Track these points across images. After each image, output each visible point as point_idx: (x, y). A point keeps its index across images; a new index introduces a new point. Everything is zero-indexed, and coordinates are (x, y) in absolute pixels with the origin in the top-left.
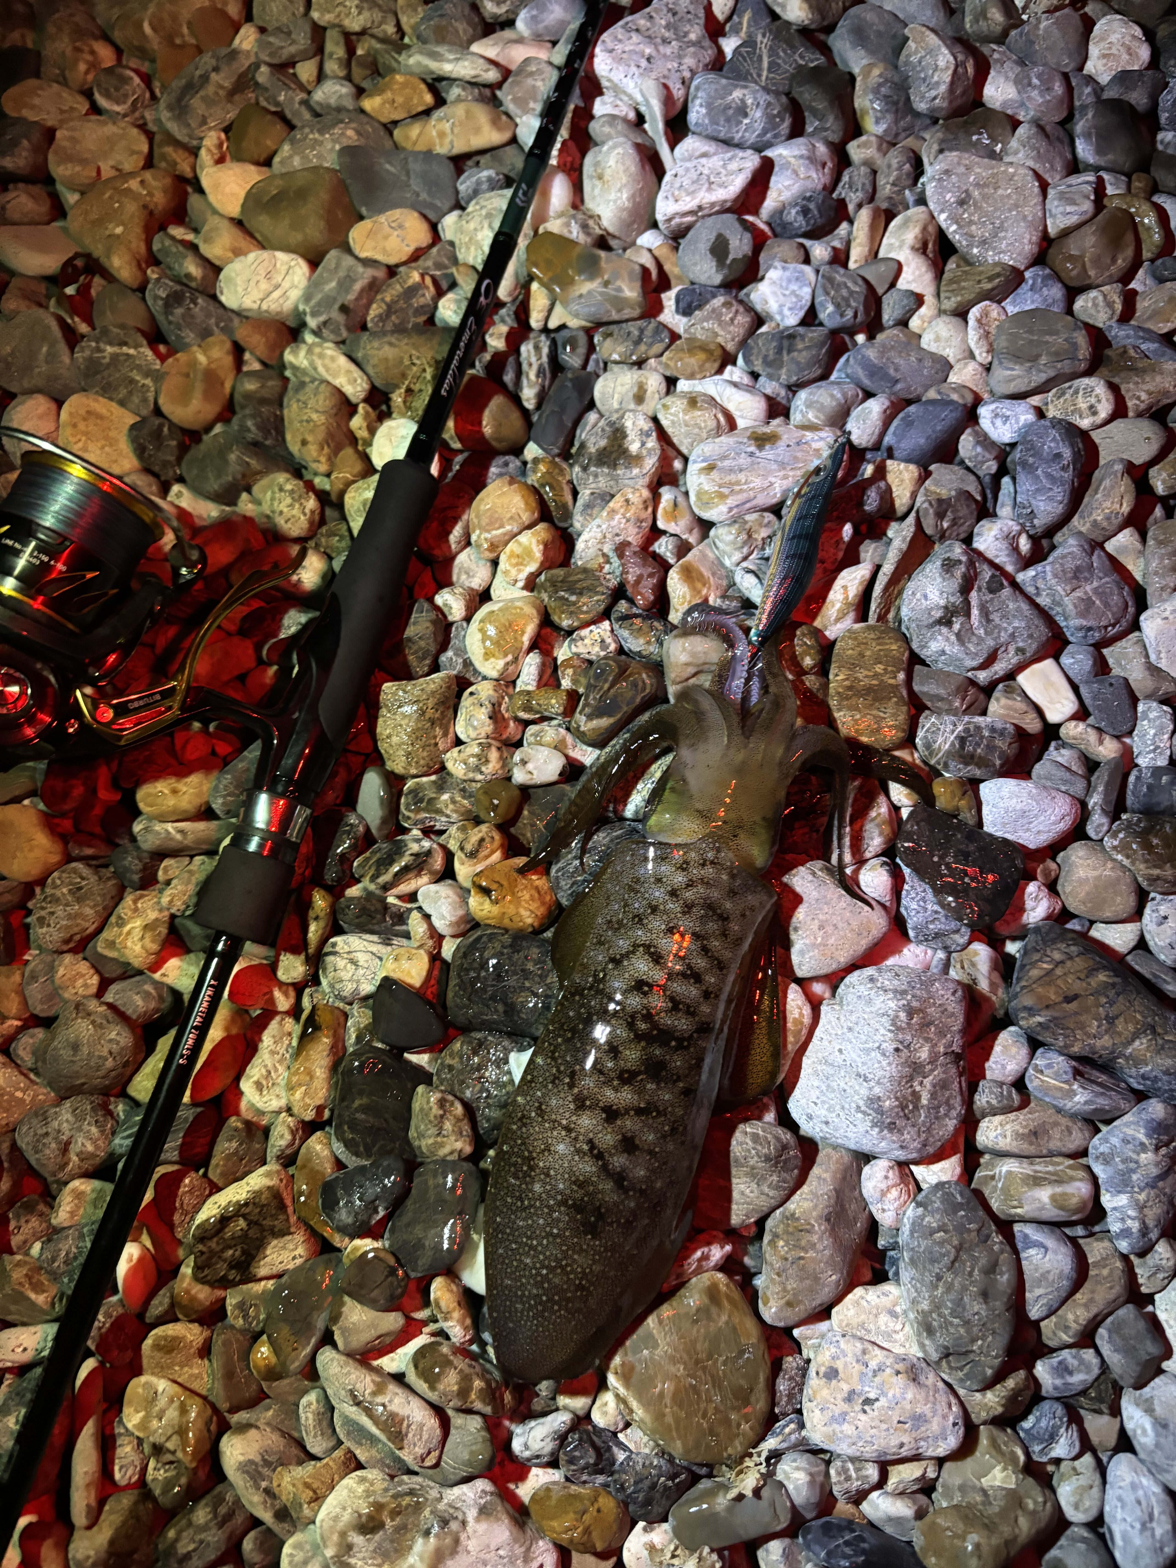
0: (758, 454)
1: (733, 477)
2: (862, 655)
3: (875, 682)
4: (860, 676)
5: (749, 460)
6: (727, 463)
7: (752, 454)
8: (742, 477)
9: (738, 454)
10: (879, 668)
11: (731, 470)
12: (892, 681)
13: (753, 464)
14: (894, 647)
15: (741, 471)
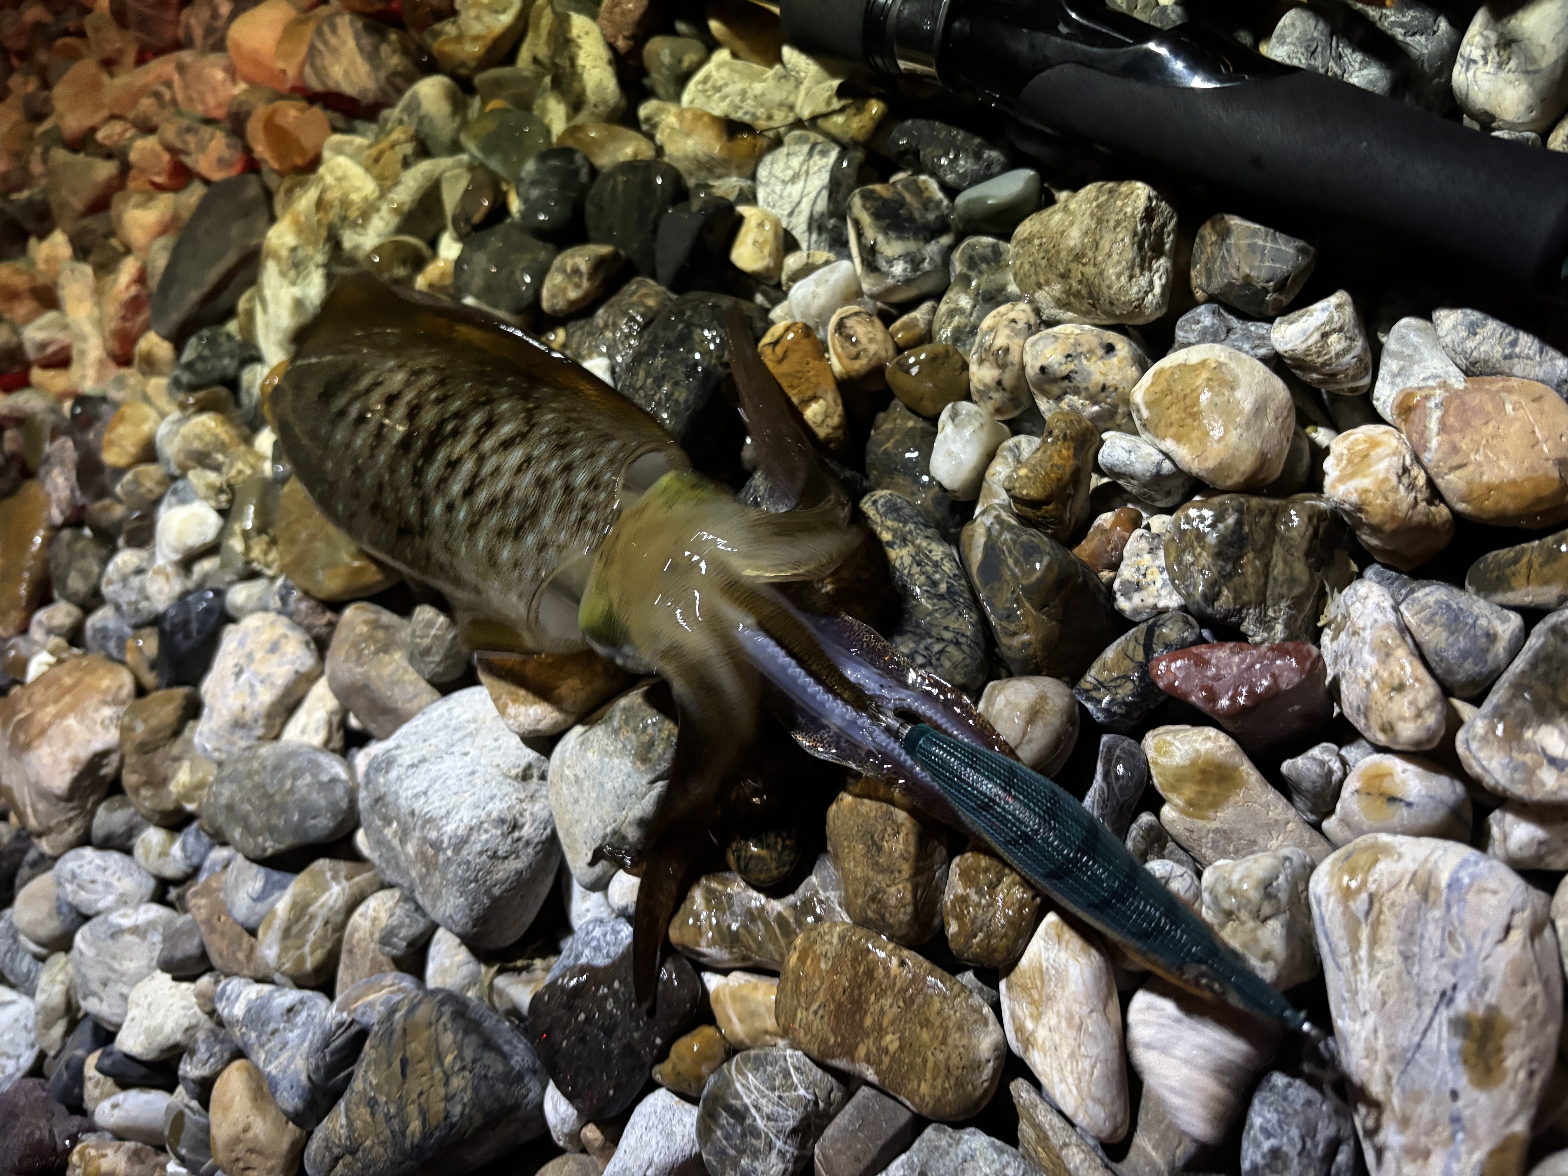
0: (1445, 1014)
1: (1390, 931)
2: (926, 1023)
3: (868, 1021)
4: (887, 1002)
5: (1434, 987)
6: (1433, 933)
7: (1446, 997)
8: (1388, 953)
9: (1454, 967)
10: (891, 1041)
11: (1410, 936)
12: (861, 1051)
13: (1421, 993)
14: (924, 1088)
15: (1407, 957)
